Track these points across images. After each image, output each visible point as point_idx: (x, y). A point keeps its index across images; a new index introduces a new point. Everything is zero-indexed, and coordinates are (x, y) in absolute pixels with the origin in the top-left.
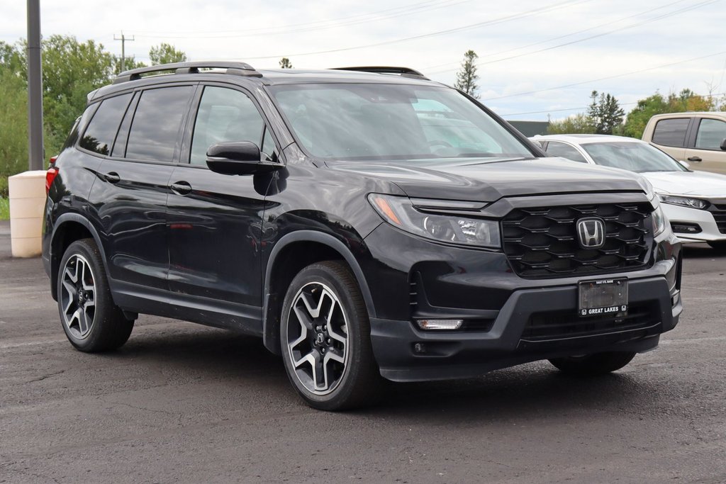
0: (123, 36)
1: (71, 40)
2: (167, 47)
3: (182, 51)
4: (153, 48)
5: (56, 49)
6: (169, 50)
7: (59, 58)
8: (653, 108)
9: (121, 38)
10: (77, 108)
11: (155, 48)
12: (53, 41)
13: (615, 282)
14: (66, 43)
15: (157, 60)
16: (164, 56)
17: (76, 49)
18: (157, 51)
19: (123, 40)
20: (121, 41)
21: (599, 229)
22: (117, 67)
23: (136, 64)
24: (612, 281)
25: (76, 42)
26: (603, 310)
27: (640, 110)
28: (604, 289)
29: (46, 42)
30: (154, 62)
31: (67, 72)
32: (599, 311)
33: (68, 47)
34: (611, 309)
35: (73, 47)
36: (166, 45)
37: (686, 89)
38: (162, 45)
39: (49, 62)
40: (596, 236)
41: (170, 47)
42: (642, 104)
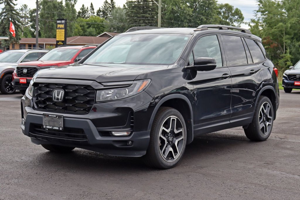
13: (56, 117)
21: (62, 94)
24: (55, 116)
26: (52, 128)
28: (53, 119)
32: (50, 128)
34: (55, 128)
40: (60, 97)
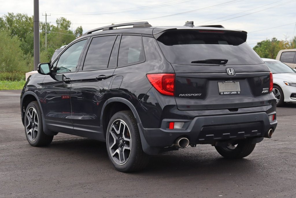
0: (46, 14)
1: (25, 15)
2: (63, 19)
3: (69, 20)
4: (57, 19)
5: (19, 19)
6: (64, 20)
7: (20, 23)
8: (265, 46)
9: (45, 15)
10: (28, 43)
11: (58, 19)
12: (18, 16)
14: (23, 16)
15: (59, 24)
16: (62, 22)
17: (27, 19)
18: (59, 20)
19: (46, 16)
20: (45, 16)
22: (42, 26)
23: (50, 25)
25: (27, 16)
27: (258, 46)
29: (15, 16)
30: (58, 25)
31: (24, 29)
33: (24, 18)
35: (26, 18)
36: (63, 18)
37: (274, 38)
38: (61, 18)
39: (16, 25)
41: (64, 18)
42: (259, 44)
